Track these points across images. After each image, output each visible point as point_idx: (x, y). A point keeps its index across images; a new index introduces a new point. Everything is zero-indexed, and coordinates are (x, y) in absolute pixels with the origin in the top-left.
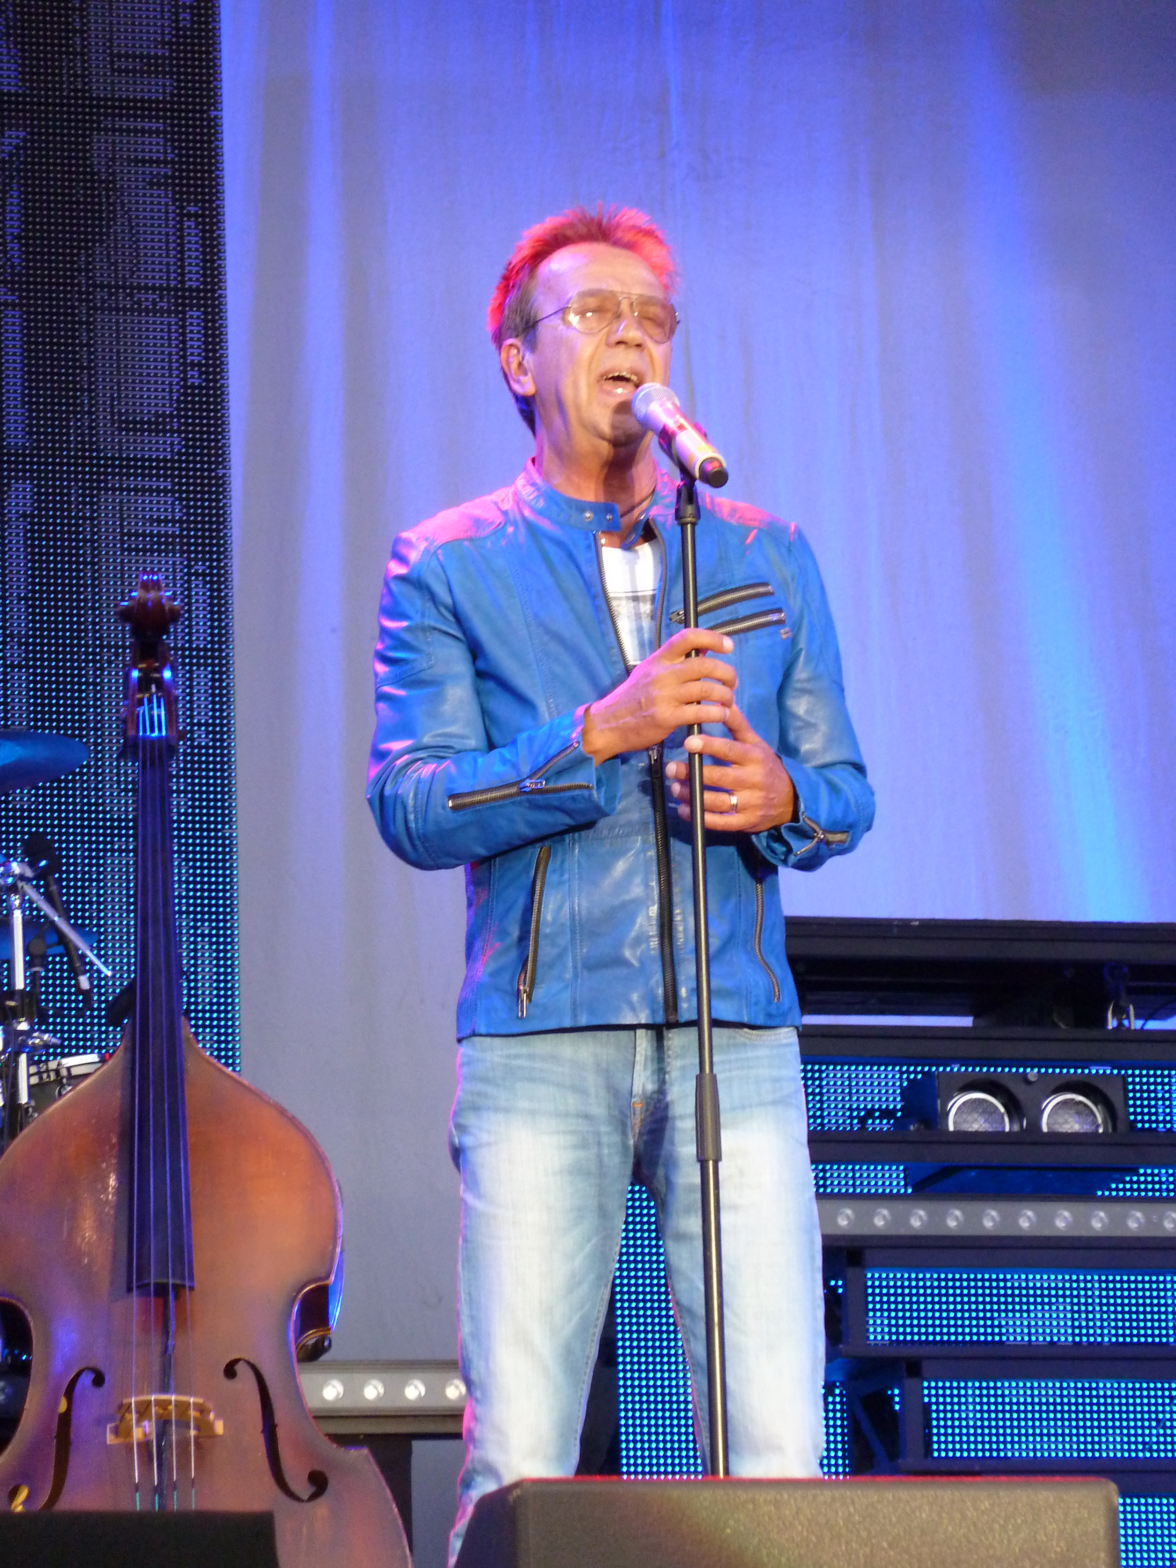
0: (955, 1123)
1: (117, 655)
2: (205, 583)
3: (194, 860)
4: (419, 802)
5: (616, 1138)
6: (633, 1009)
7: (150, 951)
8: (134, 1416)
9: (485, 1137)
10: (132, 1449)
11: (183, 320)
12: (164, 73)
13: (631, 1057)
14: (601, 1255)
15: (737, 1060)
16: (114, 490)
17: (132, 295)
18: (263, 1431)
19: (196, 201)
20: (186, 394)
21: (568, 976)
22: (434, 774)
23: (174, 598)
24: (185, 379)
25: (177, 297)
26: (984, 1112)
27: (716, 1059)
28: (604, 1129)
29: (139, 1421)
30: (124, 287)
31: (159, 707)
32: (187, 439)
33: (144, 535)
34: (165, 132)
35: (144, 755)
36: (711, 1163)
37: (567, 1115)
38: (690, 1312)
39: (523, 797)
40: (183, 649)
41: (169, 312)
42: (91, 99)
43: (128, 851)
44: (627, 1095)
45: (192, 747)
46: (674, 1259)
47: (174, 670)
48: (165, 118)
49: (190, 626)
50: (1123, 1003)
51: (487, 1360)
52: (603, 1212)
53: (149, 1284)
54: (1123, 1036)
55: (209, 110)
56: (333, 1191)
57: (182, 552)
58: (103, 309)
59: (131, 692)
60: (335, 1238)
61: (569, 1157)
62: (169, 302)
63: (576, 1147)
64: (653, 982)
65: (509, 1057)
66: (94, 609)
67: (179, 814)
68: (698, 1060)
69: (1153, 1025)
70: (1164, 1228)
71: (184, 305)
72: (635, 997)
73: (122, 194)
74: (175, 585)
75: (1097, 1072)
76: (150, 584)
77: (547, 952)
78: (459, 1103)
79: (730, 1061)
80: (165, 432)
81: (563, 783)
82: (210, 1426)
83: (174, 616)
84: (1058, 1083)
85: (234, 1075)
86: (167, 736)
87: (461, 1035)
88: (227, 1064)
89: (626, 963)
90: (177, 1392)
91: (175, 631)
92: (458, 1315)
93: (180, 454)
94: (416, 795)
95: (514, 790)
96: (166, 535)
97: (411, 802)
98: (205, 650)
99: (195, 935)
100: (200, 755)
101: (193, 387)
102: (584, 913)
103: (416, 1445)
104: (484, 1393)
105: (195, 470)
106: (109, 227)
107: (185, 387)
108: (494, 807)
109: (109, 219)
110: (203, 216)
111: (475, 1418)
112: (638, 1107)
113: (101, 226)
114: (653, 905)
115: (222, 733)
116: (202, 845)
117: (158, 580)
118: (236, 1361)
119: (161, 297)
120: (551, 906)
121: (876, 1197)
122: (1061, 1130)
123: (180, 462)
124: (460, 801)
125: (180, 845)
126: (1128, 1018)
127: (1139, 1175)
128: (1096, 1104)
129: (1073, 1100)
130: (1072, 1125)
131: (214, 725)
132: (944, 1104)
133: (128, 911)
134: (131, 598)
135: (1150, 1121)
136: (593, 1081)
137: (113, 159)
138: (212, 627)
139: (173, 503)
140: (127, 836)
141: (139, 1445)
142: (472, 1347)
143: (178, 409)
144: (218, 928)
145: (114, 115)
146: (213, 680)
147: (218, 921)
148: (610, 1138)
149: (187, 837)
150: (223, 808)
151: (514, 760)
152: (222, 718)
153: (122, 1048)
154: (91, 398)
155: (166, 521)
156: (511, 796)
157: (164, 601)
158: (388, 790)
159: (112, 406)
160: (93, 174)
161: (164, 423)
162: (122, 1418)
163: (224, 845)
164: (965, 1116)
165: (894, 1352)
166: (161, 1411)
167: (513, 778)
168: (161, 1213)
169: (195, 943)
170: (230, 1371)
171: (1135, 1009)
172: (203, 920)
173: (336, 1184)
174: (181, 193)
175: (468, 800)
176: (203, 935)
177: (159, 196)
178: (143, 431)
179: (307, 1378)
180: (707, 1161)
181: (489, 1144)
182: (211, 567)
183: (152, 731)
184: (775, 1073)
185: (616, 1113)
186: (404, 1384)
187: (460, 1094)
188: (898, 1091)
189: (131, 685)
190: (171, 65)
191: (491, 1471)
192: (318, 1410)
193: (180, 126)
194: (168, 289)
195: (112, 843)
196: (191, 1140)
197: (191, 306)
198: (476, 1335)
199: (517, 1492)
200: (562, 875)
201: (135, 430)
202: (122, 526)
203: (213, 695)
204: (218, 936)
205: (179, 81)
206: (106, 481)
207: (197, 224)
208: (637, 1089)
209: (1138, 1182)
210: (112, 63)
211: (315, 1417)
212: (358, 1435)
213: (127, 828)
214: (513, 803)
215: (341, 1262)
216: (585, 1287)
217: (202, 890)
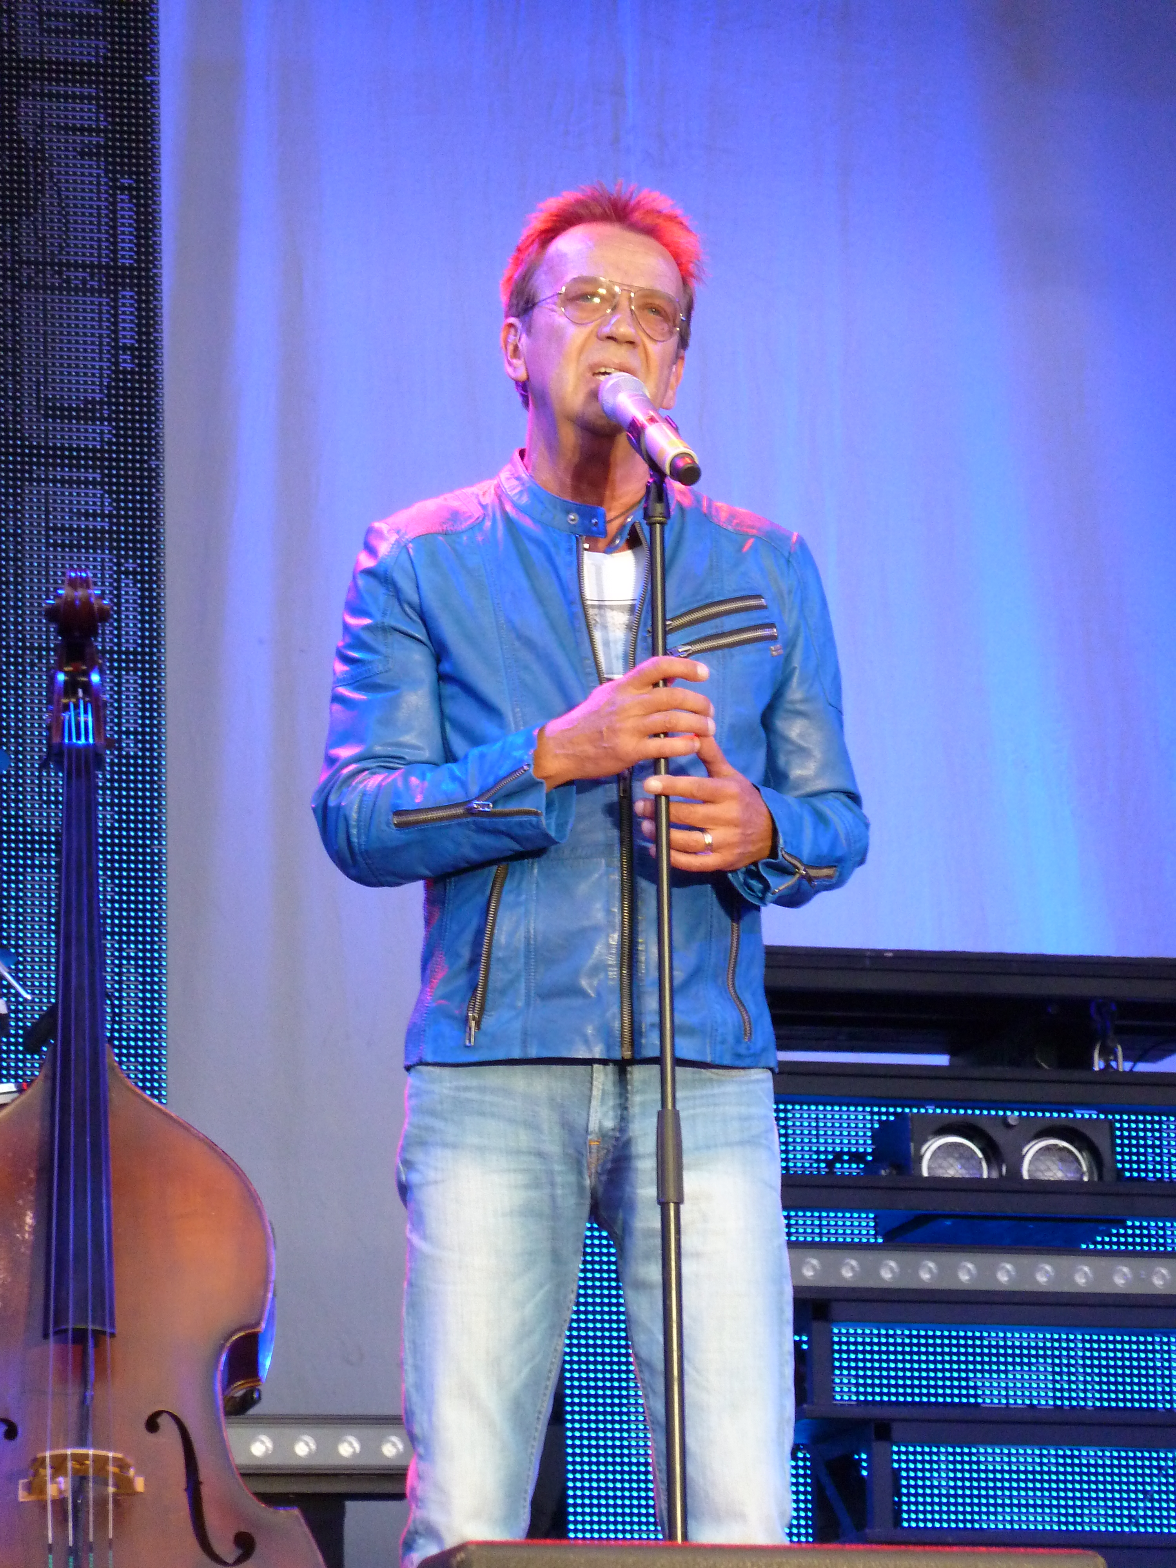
0: (929, 1168)
1: (40, 657)
2: (135, 581)
3: (121, 877)
4: (363, 815)
5: (572, 1178)
6: (586, 1042)
7: (73, 973)
8: (49, 1471)
9: (432, 1175)
10: (44, 1507)
11: (115, 300)
12: (97, 34)
13: (587, 1092)
14: (555, 1304)
15: (702, 1097)
16: (39, 480)
17: (60, 273)
18: (186, 1490)
19: (130, 173)
20: (117, 380)
21: (520, 1004)
22: (380, 786)
23: (102, 597)
24: (116, 364)
25: (108, 276)
26: (961, 1157)
27: (679, 1095)
28: (557, 1167)
29: (54, 1477)
30: (52, 264)
31: (86, 712)
32: (118, 428)
33: (71, 530)
34: (98, 98)
35: (70, 765)
36: (672, 1206)
37: (519, 1152)
38: (649, 1365)
39: (470, 819)
40: (111, 652)
41: (100, 291)
42: (18, 60)
43: (49, 866)
44: (584, 1132)
45: (120, 757)
46: (634, 1309)
47: (102, 673)
48: (97, 82)
49: (119, 628)
50: (1110, 1043)
51: (430, 1413)
52: (556, 1257)
53: (66, 1330)
54: (1109, 1077)
55: (145, 75)
56: (265, 1232)
57: (111, 548)
58: (28, 287)
59: (56, 697)
60: (266, 1282)
61: (519, 1197)
62: (100, 281)
63: (527, 1187)
64: (609, 1014)
65: (458, 1089)
66: (16, 607)
67: (105, 828)
68: (659, 1096)
69: (1143, 1067)
70: (1152, 1284)
71: (116, 284)
72: (590, 1030)
73: (51, 164)
74: (103, 584)
75: (1083, 1115)
76: (79, 581)
77: (498, 977)
78: (406, 1137)
79: (694, 1098)
80: (94, 419)
81: (512, 806)
82: (130, 1482)
83: (104, 615)
84: (1038, 1128)
85: (159, 1106)
86: (94, 745)
87: (409, 1063)
88: (153, 1096)
89: (582, 993)
90: (95, 1447)
91: (104, 633)
92: (401, 1364)
93: (110, 443)
94: (360, 808)
95: (460, 811)
96: (95, 531)
97: (354, 815)
98: (135, 653)
99: (121, 958)
100: (128, 765)
101: (125, 372)
102: (539, 938)
103: (350, 1505)
104: (427, 1448)
105: (126, 460)
106: (36, 199)
107: (116, 372)
108: (440, 828)
109: (37, 191)
110: (138, 189)
111: (419, 1477)
112: (594, 1144)
113: (27, 198)
114: (614, 932)
115: (152, 742)
116: (128, 861)
117: (87, 577)
118: (158, 1414)
119: (92, 276)
120: (504, 928)
121: (845, 1246)
122: (1043, 1178)
123: (110, 452)
124: (404, 819)
125: (105, 860)
126: (1116, 1060)
127: (1126, 1227)
128: (1080, 1151)
129: (1056, 1145)
130: (1055, 1172)
131: (144, 733)
132: (918, 1149)
133: (49, 931)
134: (58, 596)
135: (1139, 1170)
136: (546, 1117)
137: (41, 127)
138: (143, 629)
139: (102, 496)
140: (49, 850)
141: (54, 1502)
142: (415, 1398)
143: (109, 396)
144: (144, 951)
145: (42, 79)
146: (143, 686)
147: (144, 943)
148: (564, 1177)
149: (113, 853)
150: (152, 822)
151: (463, 778)
152: (151, 726)
153: (41, 1077)
154: (15, 382)
155: (95, 515)
156: (458, 816)
157: (93, 600)
158: (332, 802)
159: (38, 391)
160: (19, 142)
161: (93, 411)
162: (36, 1474)
163: (152, 862)
164: (940, 1161)
165: (860, 1413)
166: (78, 1466)
167: (461, 797)
168: (80, 1256)
169: (120, 966)
170: (152, 1425)
171: (1123, 1049)
172: (128, 942)
173: (268, 1224)
174: (114, 164)
175: (411, 818)
176: (128, 958)
177: (90, 167)
178: (70, 418)
179: (234, 1433)
180: (668, 1203)
181: (436, 1182)
182: (142, 566)
183: (78, 737)
184: (743, 1110)
185: (571, 1151)
186: (338, 1440)
187: (407, 1127)
188: (869, 1134)
189: (56, 688)
190: (105, 26)
191: (432, 1533)
192: (247, 1467)
193: (113, 91)
194: (100, 267)
195: (32, 858)
196: (113, 1176)
197: (124, 285)
198: (419, 1387)
199: (460, 1556)
200: (519, 895)
201: (62, 417)
202: (47, 521)
203: (143, 702)
204: (144, 959)
205: (113, 43)
206: (30, 472)
207: (131, 197)
208: (593, 1126)
209: (1125, 1235)
210: (41, 22)
211: (243, 1475)
212: (286, 1495)
213: (49, 842)
214: (459, 825)
215: (273, 1307)
216: (536, 1338)
217: (129, 910)
